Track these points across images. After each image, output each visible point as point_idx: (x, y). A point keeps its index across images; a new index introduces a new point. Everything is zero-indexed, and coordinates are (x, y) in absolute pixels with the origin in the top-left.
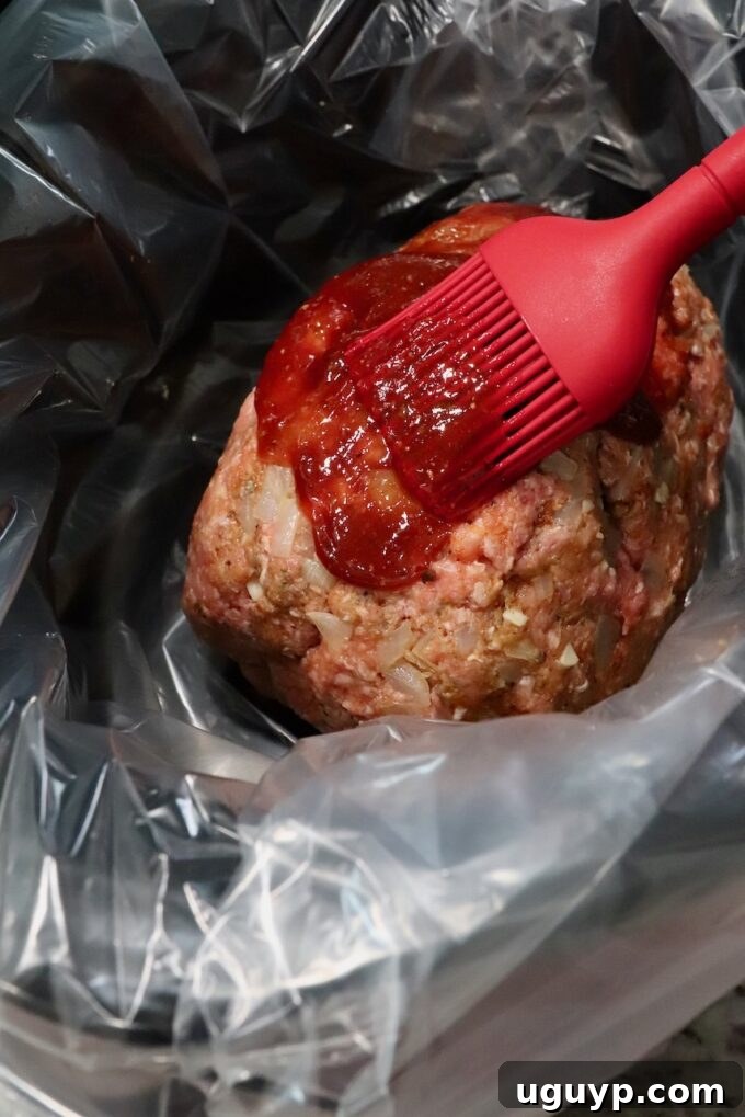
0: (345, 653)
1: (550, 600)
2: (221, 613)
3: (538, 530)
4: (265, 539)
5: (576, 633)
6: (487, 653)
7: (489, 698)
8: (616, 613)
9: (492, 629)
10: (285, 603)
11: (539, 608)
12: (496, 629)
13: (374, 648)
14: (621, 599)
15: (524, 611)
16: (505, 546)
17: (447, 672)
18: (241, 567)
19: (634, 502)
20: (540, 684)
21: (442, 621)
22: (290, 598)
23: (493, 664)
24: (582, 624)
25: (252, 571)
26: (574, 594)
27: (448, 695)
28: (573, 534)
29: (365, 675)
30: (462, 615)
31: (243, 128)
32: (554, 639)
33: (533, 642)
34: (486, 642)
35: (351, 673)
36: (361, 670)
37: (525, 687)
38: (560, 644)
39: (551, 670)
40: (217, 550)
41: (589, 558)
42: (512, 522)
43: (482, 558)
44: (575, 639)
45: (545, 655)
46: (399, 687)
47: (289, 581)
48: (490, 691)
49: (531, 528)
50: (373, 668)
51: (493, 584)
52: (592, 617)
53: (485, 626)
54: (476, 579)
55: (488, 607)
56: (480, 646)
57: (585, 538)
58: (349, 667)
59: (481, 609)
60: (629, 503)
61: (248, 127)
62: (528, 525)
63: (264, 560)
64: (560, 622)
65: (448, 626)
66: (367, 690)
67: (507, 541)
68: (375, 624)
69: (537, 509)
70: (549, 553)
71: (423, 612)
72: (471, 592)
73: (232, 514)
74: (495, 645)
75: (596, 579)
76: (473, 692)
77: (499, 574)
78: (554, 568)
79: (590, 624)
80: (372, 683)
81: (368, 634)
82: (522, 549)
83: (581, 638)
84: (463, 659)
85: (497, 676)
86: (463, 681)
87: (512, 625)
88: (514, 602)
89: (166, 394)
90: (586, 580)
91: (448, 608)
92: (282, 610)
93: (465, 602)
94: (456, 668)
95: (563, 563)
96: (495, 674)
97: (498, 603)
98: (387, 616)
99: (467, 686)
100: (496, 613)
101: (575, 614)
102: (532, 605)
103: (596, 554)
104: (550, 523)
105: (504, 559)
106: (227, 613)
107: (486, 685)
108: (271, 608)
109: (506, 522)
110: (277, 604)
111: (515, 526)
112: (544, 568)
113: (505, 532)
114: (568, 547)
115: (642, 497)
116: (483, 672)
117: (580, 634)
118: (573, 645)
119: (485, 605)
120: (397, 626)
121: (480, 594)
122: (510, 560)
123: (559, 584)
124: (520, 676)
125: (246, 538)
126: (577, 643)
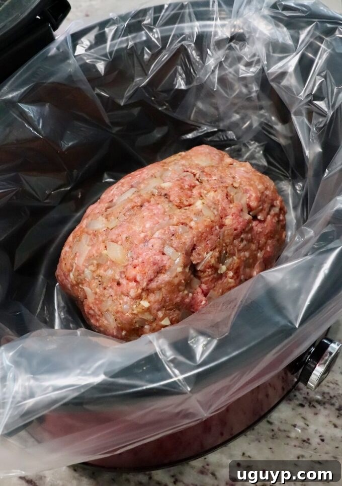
0: (92, 303)
1: (160, 300)
2: (63, 280)
3: (159, 275)
4: (76, 258)
5: (171, 314)
6: (132, 314)
7: (134, 330)
8: (192, 310)
9: (135, 306)
10: (78, 282)
11: (155, 302)
12: (137, 307)
13: (101, 304)
14: (194, 305)
15: (149, 302)
16: (144, 279)
17: (119, 317)
18: (68, 266)
19: (205, 272)
20: (152, 329)
21: (120, 300)
22: (79, 280)
23: (134, 318)
24: (175, 311)
25: (71, 268)
26: (170, 300)
27: (119, 325)
28: (171, 279)
29: (97, 312)
30: (126, 299)
31: (122, 104)
32: (160, 314)
33: (150, 313)
34: (133, 310)
35: (94, 310)
36: (96, 310)
37: (147, 329)
38: (163, 316)
39: (157, 325)
40: (64, 259)
41: (178, 288)
42: (148, 270)
43: (136, 281)
44: (170, 316)
45: (155, 319)
46: (106, 319)
47: (79, 275)
48: (133, 327)
49: (156, 274)
50: (100, 310)
51: (137, 291)
52: (179, 310)
53: (133, 305)
54: (132, 288)
55: (135, 298)
56: (130, 311)
57: (176, 281)
58: (93, 308)
59: (132, 298)
60: (203, 271)
61: (124, 104)
62: (154, 273)
63: (75, 266)
64: (164, 309)
65: (121, 301)
66: (98, 317)
67: (145, 277)
68: (101, 295)
69: (160, 268)
70: (161, 284)
71: (116, 295)
72: (129, 292)
73: (70, 247)
74: (135, 312)
75: (180, 296)
76: (127, 326)
77: (141, 287)
78: (163, 289)
79: (177, 312)
80: (99, 316)
81: (99, 298)
82: (151, 280)
83: (173, 316)
84: (124, 314)
85: (136, 322)
86: (124, 322)
87: (143, 306)
88: (146, 298)
89: (80, 196)
90: (175, 296)
91: (122, 296)
92: (78, 284)
93: (128, 295)
94: (122, 316)
95: (166, 288)
96: (134, 322)
97: (139, 297)
98: (105, 294)
99: (125, 324)
100: (138, 301)
101: (171, 307)
102: (153, 301)
103: (181, 288)
104: (164, 273)
105: (143, 283)
106: (65, 280)
107: (132, 325)
108: (74, 282)
109: (146, 270)
110: (76, 281)
111: (149, 272)
112: (159, 289)
113: (145, 273)
114: (169, 283)
115: (209, 270)
116: (130, 320)
117: (173, 314)
118: (169, 318)
119: (133, 297)
120: (108, 298)
121: (133, 293)
122: (145, 284)
123: (164, 295)
124: (145, 325)
125: (72, 257)
126: (171, 317)
